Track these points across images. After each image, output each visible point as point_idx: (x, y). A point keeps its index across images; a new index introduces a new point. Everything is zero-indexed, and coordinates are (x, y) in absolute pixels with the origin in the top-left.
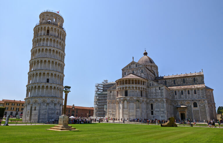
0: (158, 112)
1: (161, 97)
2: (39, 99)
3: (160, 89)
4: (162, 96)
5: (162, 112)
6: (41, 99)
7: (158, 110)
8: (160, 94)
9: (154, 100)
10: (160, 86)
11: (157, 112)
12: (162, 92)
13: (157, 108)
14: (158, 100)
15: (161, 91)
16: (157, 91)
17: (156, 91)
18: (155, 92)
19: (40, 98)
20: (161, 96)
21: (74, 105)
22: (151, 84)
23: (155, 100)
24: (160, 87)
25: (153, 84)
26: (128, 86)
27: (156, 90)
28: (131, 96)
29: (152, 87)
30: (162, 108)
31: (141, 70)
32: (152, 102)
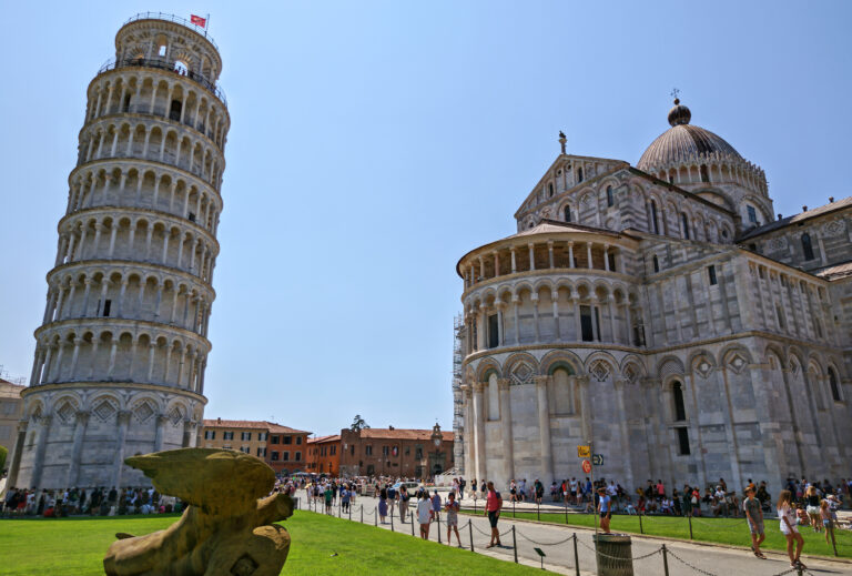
0: (718, 436)
1: (728, 332)
3: (713, 282)
4: (734, 322)
5: (747, 434)
6: (53, 394)
7: (718, 418)
8: (718, 311)
9: (683, 355)
10: (710, 260)
11: (709, 436)
12: (730, 295)
13: (709, 408)
14: (711, 355)
15: (723, 291)
16: (695, 292)
17: (691, 300)
18: (685, 303)
19: (49, 391)
20: (729, 325)
21: (437, 427)
22: (660, 261)
23: (692, 358)
24: (711, 269)
25: (669, 259)
26: (495, 287)
27: (689, 288)
28: (517, 345)
29: (666, 277)
30: (742, 405)
31: (603, 194)
32: (672, 372)
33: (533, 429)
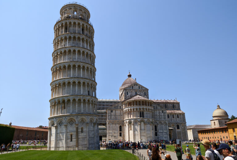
0: (162, 134)
1: (165, 120)
2: (87, 117)
3: (163, 113)
4: (165, 119)
5: (165, 134)
7: (162, 131)
8: (163, 117)
9: (158, 122)
10: (163, 110)
11: (160, 134)
12: (165, 115)
13: (160, 130)
14: (162, 123)
15: (164, 114)
16: (160, 113)
17: (159, 114)
18: (159, 115)
20: (164, 119)
22: (155, 107)
23: (159, 122)
24: (163, 111)
25: (156, 107)
26: (145, 107)
27: (159, 113)
28: (148, 118)
29: (156, 110)
30: (165, 130)
32: (156, 124)
33: (150, 132)
